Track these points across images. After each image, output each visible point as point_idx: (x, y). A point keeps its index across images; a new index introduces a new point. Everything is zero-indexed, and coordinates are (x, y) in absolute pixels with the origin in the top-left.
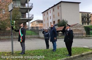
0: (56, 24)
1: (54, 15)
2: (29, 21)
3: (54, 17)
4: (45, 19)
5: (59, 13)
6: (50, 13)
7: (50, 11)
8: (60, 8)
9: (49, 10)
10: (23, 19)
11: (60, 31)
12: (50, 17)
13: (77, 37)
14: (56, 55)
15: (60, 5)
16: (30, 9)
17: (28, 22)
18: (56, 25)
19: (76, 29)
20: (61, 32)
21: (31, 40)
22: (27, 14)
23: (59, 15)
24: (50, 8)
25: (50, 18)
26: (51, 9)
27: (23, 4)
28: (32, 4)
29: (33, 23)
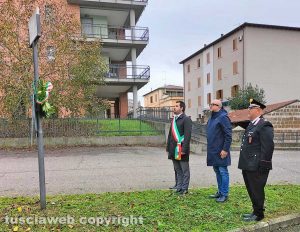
0: (225, 100)
1: (220, 71)
2: (135, 88)
3: (220, 77)
4: (189, 83)
5: (235, 65)
6: (208, 62)
7: (208, 55)
8: (239, 45)
9: (205, 53)
10: (116, 80)
11: (236, 124)
12: (208, 76)
13: (291, 144)
14: (205, 217)
15: (239, 35)
16: (140, 48)
17: (131, 90)
18: (225, 104)
19: (291, 119)
20: (239, 128)
21: (136, 153)
22: (129, 63)
23: (235, 72)
24: (206, 48)
25: (208, 81)
26: (211, 51)
27: (117, 32)
28: (147, 30)
29: (153, 95)
